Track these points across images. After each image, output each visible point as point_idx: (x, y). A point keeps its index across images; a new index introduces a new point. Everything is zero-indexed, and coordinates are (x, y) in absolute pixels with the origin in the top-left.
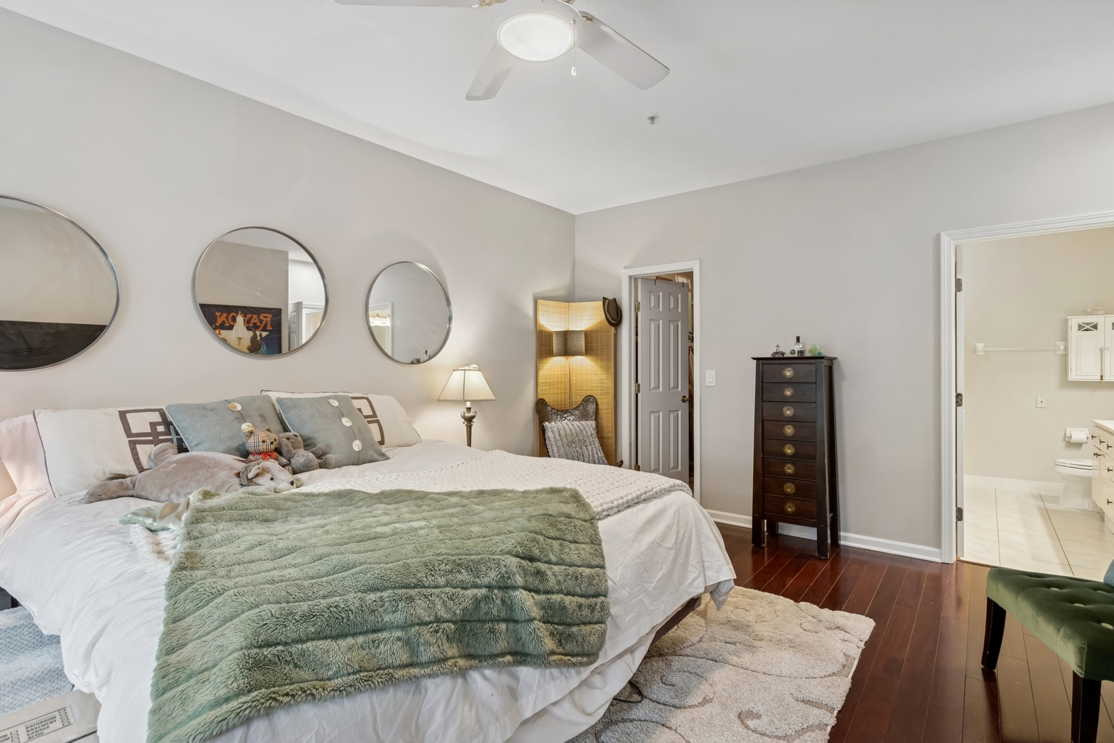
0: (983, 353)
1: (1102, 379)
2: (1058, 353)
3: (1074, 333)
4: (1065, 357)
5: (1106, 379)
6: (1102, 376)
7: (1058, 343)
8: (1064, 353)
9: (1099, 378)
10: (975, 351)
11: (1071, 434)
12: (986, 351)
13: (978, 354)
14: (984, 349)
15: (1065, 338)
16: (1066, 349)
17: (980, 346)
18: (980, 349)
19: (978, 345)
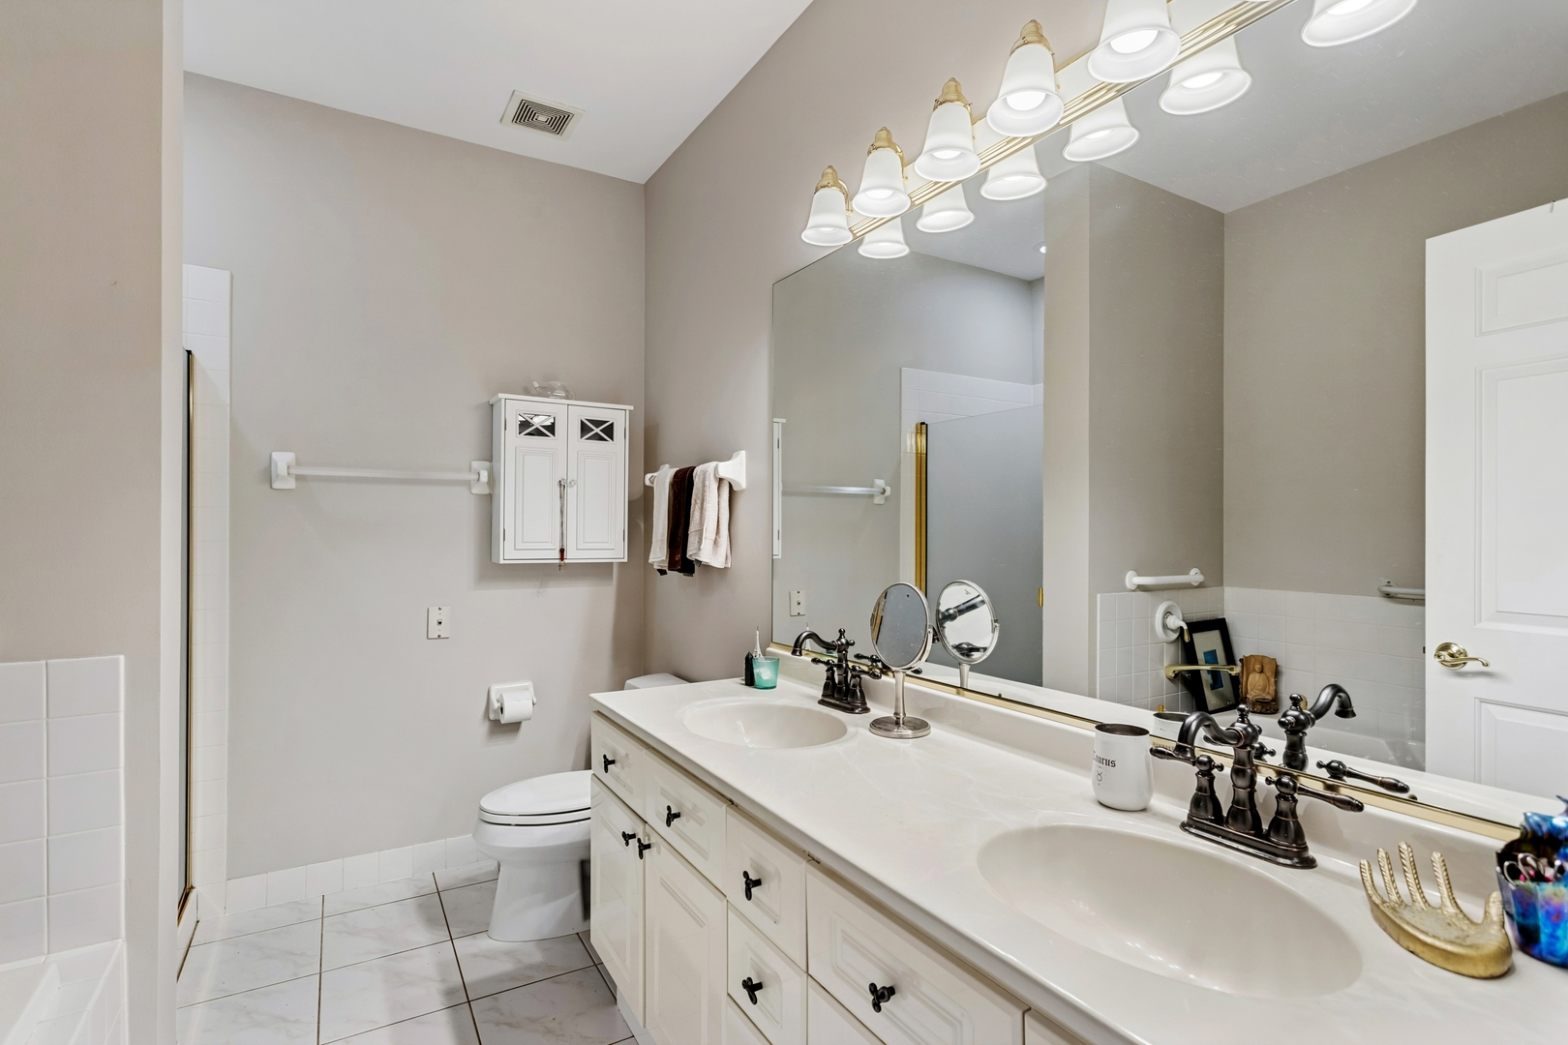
0: (291, 484)
1: (562, 558)
2: (476, 490)
3: (511, 440)
4: (488, 504)
5: (572, 556)
6: (562, 551)
7: (475, 464)
8: (486, 491)
9: (558, 556)
10: (268, 475)
11: (500, 701)
12: (299, 478)
13: (276, 485)
14: (294, 471)
15: (489, 453)
16: (492, 481)
17: (282, 460)
18: (282, 469)
19: (276, 455)
